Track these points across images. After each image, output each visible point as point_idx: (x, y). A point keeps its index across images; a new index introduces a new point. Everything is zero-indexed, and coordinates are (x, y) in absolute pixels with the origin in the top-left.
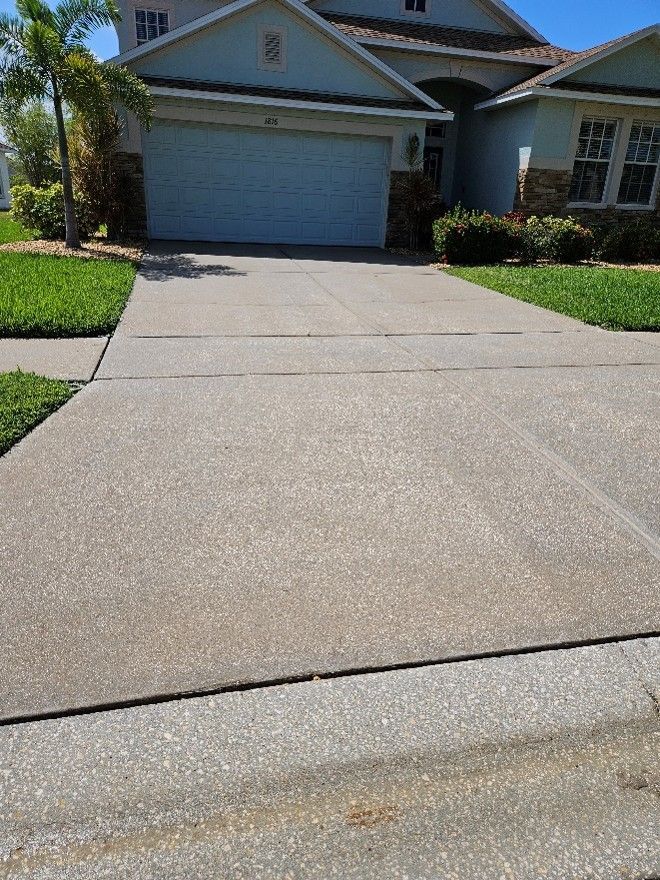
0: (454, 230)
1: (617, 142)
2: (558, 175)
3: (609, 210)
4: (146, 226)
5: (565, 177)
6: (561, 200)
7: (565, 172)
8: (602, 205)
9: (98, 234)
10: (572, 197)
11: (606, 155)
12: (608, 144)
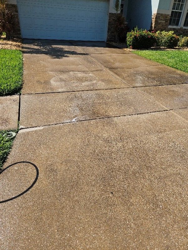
0: (135, 37)
1: (186, 5)
2: (166, 16)
3: (181, 29)
4: (20, 33)
5: (168, 17)
6: (167, 25)
7: (168, 15)
8: (179, 27)
9: (2, 37)
10: (170, 24)
11: (181, 9)
12: (182, 5)
